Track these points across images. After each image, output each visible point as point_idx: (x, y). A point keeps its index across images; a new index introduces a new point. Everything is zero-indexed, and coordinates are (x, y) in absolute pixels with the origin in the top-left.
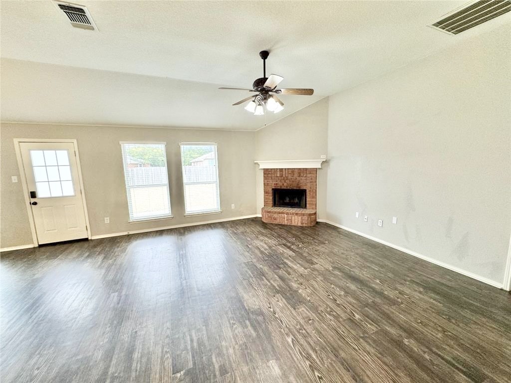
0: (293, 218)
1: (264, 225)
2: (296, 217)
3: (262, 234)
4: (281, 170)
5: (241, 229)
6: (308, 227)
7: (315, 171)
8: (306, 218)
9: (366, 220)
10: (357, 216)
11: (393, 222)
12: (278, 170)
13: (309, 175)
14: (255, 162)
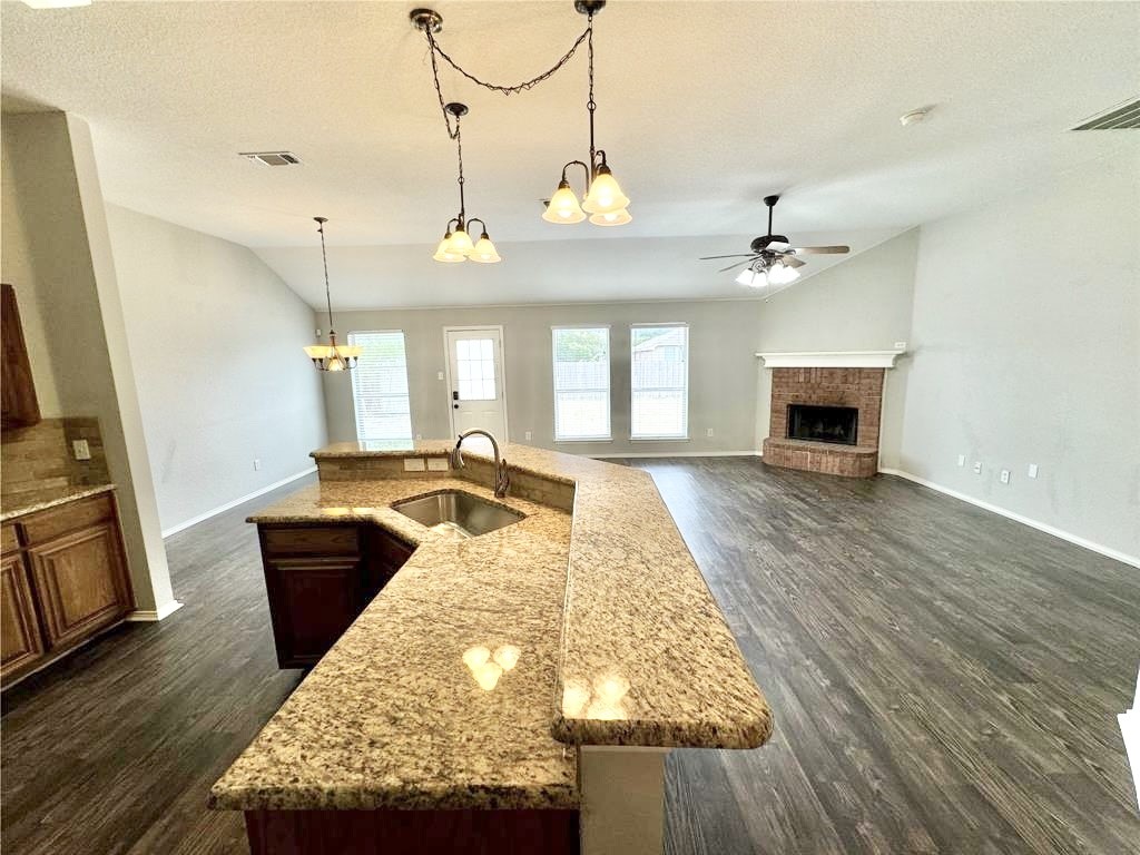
0: (824, 460)
1: (766, 468)
2: (830, 459)
3: (758, 479)
4: (808, 370)
5: (722, 469)
6: (852, 478)
7: (880, 372)
8: (850, 460)
9: (978, 471)
10: (961, 463)
11: (1030, 475)
12: (802, 371)
13: (864, 381)
14: (758, 355)
